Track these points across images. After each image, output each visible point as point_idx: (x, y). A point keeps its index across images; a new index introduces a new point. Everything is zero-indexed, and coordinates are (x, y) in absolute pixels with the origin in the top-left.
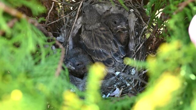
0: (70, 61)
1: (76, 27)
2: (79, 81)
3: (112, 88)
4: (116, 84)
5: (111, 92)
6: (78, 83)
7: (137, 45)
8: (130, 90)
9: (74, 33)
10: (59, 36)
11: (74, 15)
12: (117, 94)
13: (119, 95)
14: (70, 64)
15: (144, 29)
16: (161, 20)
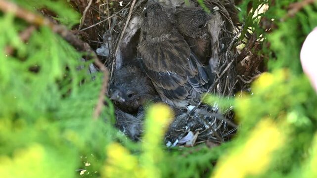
0: (119, 89)
1: (128, 33)
2: (131, 120)
3: (181, 132)
4: (189, 124)
5: (180, 138)
6: (128, 123)
7: (223, 64)
8: (209, 135)
9: (125, 43)
10: (100, 47)
11: (125, 14)
12: (189, 141)
13: (193, 142)
14: (117, 94)
15: (234, 39)
16: (261, 28)
